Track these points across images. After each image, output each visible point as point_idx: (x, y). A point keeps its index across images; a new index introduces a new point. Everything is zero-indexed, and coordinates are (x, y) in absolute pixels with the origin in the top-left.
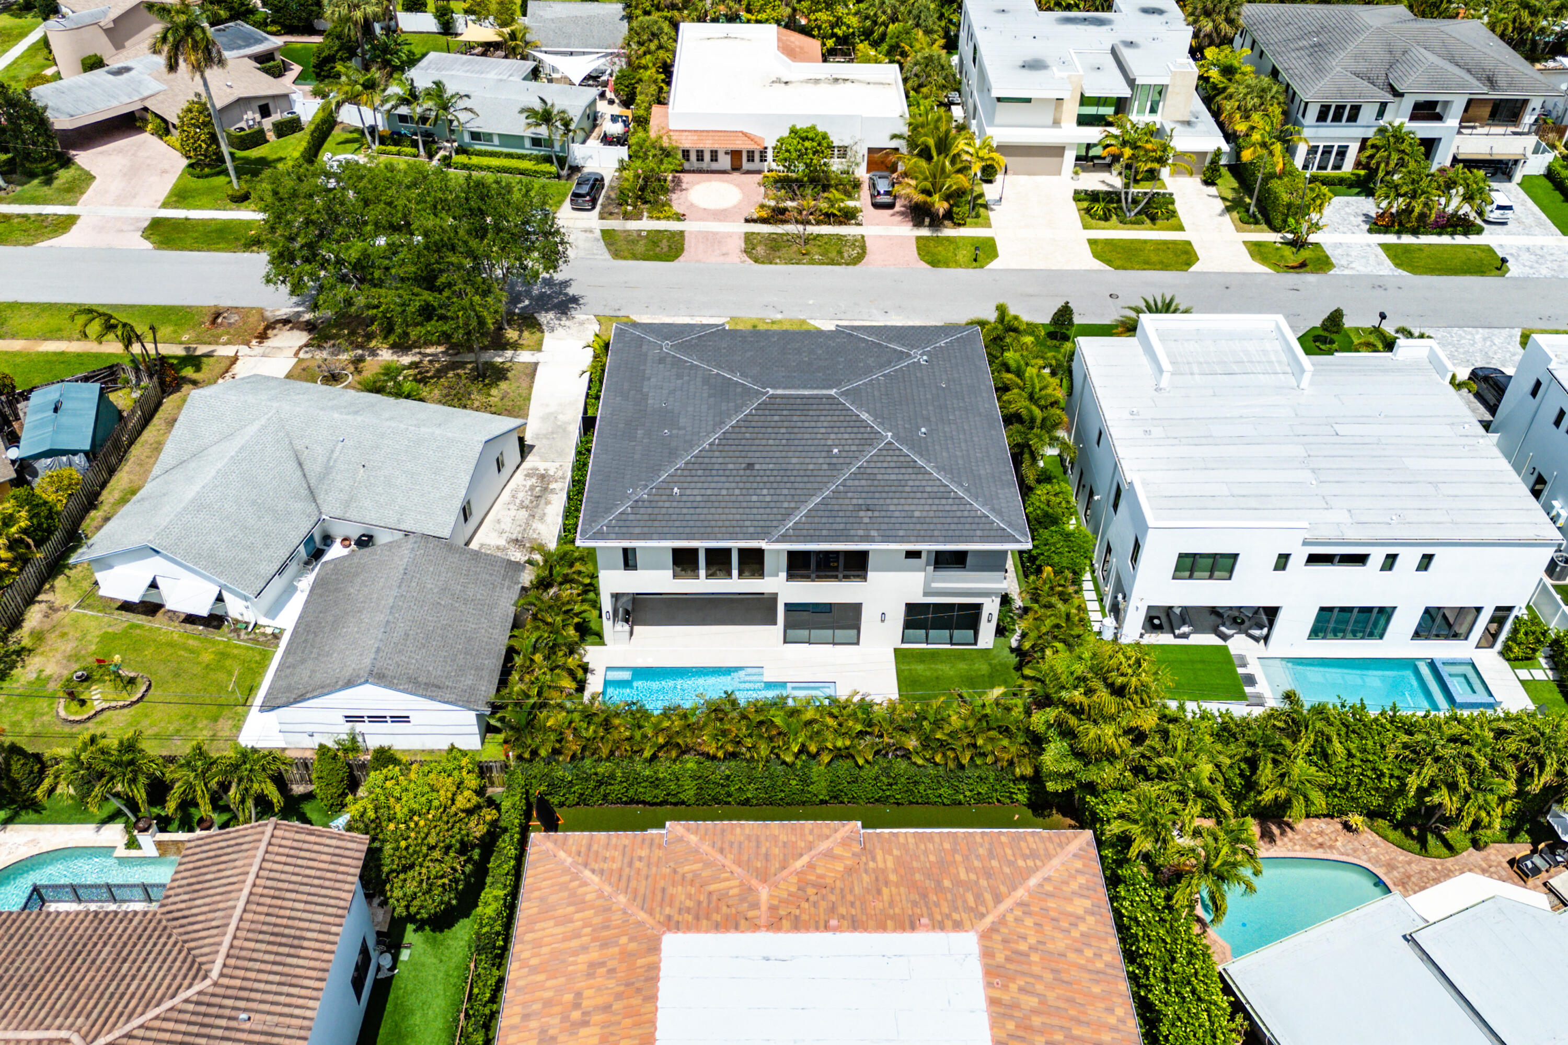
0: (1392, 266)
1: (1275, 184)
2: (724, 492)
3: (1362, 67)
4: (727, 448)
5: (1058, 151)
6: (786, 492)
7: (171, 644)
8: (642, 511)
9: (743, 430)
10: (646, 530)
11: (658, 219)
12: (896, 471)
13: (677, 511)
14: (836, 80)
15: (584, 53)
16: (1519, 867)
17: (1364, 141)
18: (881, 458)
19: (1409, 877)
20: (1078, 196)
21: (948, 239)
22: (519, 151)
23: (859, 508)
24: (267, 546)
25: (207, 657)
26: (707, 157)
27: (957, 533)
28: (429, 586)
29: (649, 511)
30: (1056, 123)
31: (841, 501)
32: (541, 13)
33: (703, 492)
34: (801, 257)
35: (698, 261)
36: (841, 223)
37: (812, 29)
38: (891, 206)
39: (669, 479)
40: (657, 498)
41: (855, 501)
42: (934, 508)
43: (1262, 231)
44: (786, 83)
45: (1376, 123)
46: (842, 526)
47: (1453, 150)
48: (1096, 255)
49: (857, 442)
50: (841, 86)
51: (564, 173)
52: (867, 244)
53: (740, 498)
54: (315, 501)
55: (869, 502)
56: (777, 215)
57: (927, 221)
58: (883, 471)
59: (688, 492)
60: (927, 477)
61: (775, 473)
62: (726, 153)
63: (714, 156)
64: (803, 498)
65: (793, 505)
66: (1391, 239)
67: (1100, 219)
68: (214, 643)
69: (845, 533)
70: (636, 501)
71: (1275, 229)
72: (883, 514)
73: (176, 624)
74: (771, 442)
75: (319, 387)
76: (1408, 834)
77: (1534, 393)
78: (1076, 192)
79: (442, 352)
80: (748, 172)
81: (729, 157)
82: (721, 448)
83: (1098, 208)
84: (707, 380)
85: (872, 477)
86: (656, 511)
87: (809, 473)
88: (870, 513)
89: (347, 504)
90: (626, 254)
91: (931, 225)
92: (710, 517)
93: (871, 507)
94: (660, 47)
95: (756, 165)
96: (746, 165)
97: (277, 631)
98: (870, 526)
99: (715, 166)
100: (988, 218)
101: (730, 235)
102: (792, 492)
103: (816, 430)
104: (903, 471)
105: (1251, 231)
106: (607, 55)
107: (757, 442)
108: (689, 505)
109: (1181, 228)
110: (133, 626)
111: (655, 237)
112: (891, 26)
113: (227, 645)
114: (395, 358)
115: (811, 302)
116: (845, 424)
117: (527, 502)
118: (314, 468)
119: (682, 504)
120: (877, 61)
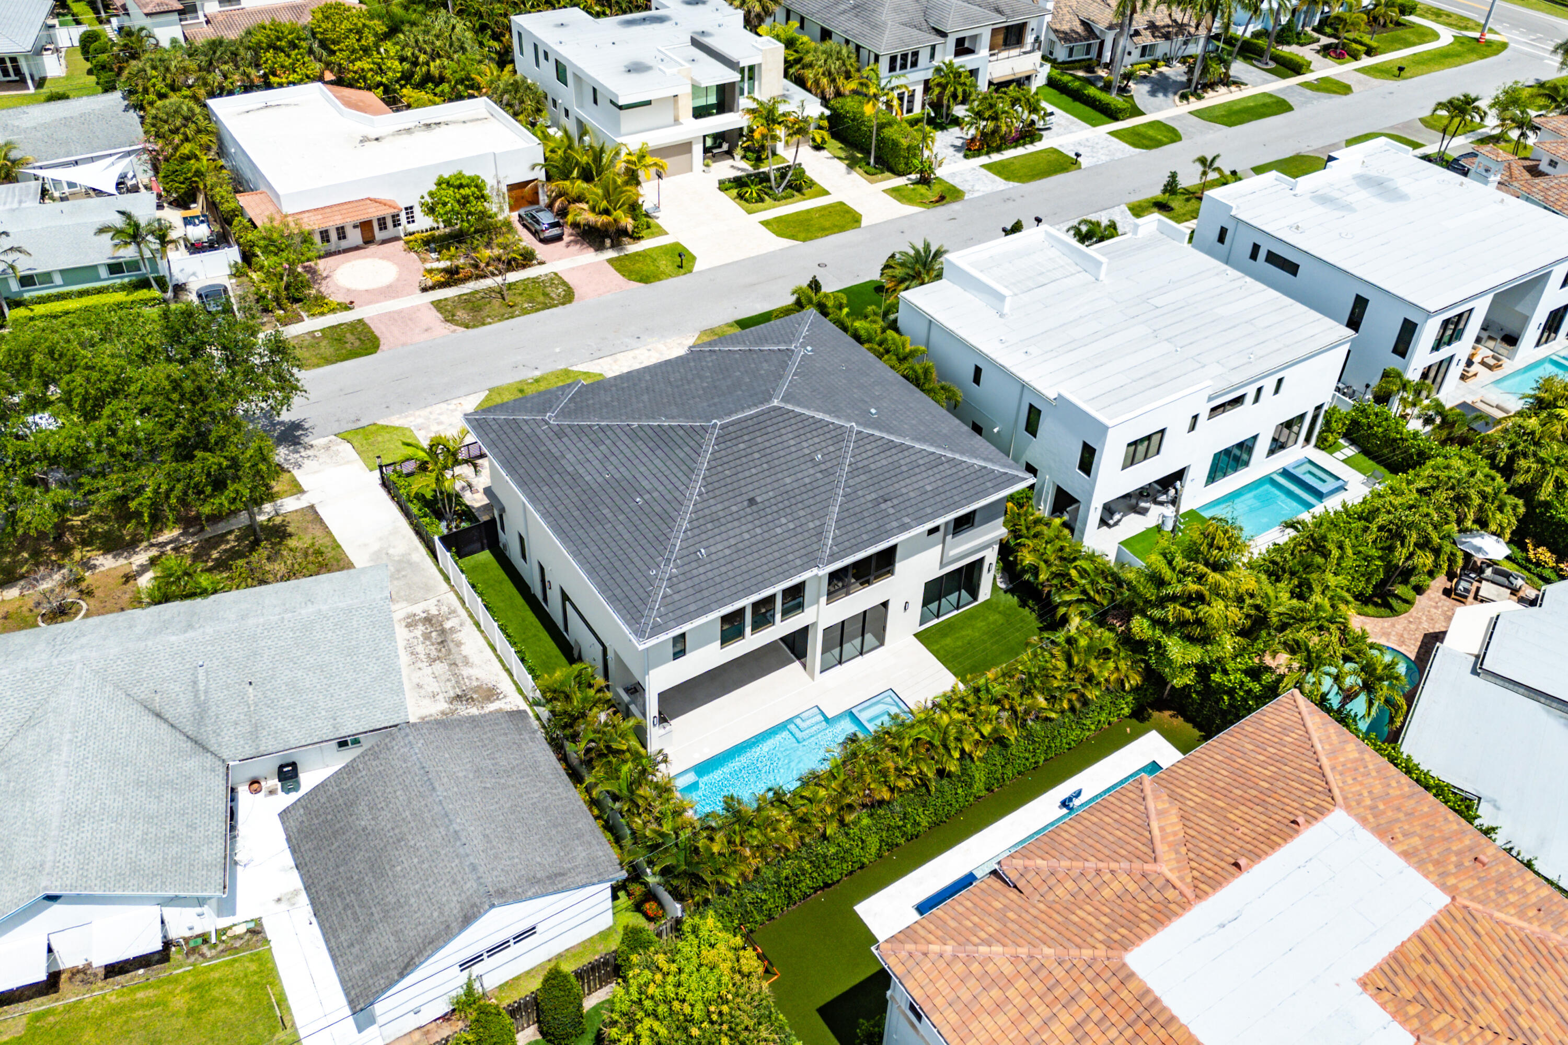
0: (1003, 181)
1: (887, 132)
2: (746, 536)
3: (905, 18)
4: (717, 492)
5: (685, 148)
6: (802, 513)
7: (116, 1011)
8: (682, 586)
9: (720, 469)
10: (700, 604)
11: (322, 314)
12: (882, 455)
13: (716, 572)
14: (428, 126)
15: (92, 159)
16: (1456, 594)
17: (926, 82)
18: (862, 449)
19: (1402, 636)
20: (723, 186)
21: (637, 254)
22: (98, 285)
23: (877, 503)
24: (192, 827)
25: (180, 1001)
26: (333, 236)
27: (973, 492)
28: (461, 774)
29: (689, 583)
30: (676, 121)
31: (857, 502)
32: (16, 123)
33: (726, 544)
34: (510, 310)
35: (403, 345)
36: (524, 267)
37: (357, 81)
38: (559, 238)
39: (685, 545)
40: (687, 568)
41: (869, 498)
42: (938, 476)
43: (889, 178)
44: (377, 139)
45: (929, 65)
46: (875, 525)
47: (988, 77)
48: (780, 234)
49: (830, 442)
50: (437, 131)
51: (170, 294)
52: (566, 279)
53: (766, 535)
54: (206, 749)
55: (881, 493)
56: (452, 277)
57: (608, 242)
58: (871, 460)
59: (713, 549)
60: (911, 451)
61: (780, 499)
62: (355, 227)
63: (341, 233)
64: (821, 513)
65: (817, 523)
66: (984, 160)
67: (756, 202)
68: (176, 980)
69: (882, 529)
70: (669, 579)
71: (899, 174)
72: (901, 499)
73: (100, 984)
74: (754, 471)
75: (47, 631)
76: (1376, 604)
77: (1221, 239)
78: (721, 182)
79: (181, 534)
80: (384, 242)
81: (358, 231)
82: (711, 494)
83: (752, 191)
84: (633, 434)
85: (866, 470)
86: (696, 580)
87: (809, 487)
88: (889, 504)
89: (255, 733)
90: (315, 360)
91: (613, 246)
92: (751, 565)
93: (886, 497)
94: (199, 131)
95: (391, 231)
96: (379, 235)
97: (252, 925)
98: (898, 515)
99: (344, 244)
100: (659, 226)
101: (416, 309)
102: (808, 511)
103: (785, 444)
104: (888, 453)
105: (881, 181)
106: (129, 154)
107: (741, 476)
108: (722, 561)
109: (826, 193)
110: (38, 1017)
111: (335, 335)
112: (432, 64)
113: (196, 973)
114: (122, 561)
115: (558, 350)
116: (808, 429)
117: (434, 654)
118: (181, 711)
119: (716, 564)
120: (435, 104)
